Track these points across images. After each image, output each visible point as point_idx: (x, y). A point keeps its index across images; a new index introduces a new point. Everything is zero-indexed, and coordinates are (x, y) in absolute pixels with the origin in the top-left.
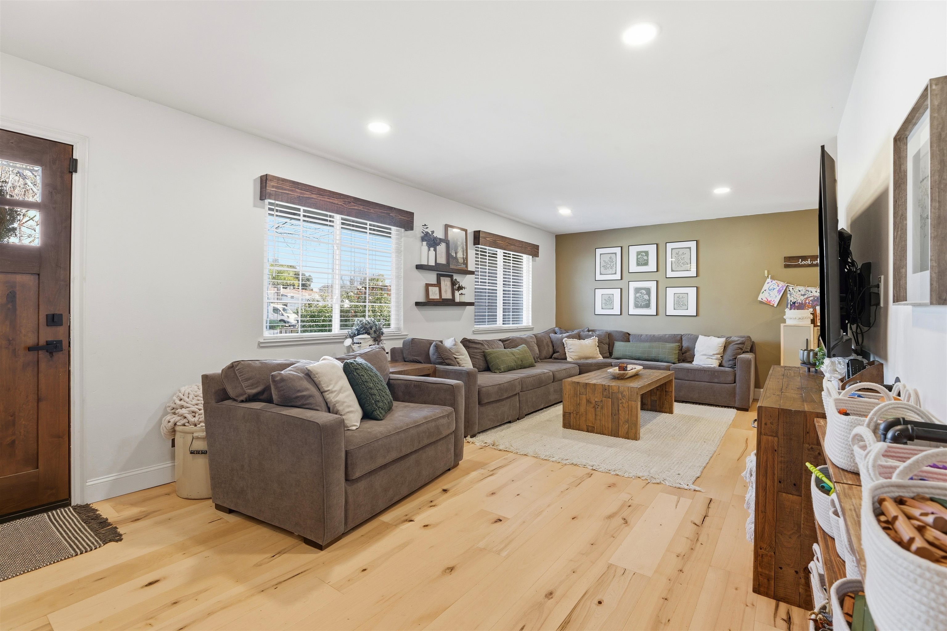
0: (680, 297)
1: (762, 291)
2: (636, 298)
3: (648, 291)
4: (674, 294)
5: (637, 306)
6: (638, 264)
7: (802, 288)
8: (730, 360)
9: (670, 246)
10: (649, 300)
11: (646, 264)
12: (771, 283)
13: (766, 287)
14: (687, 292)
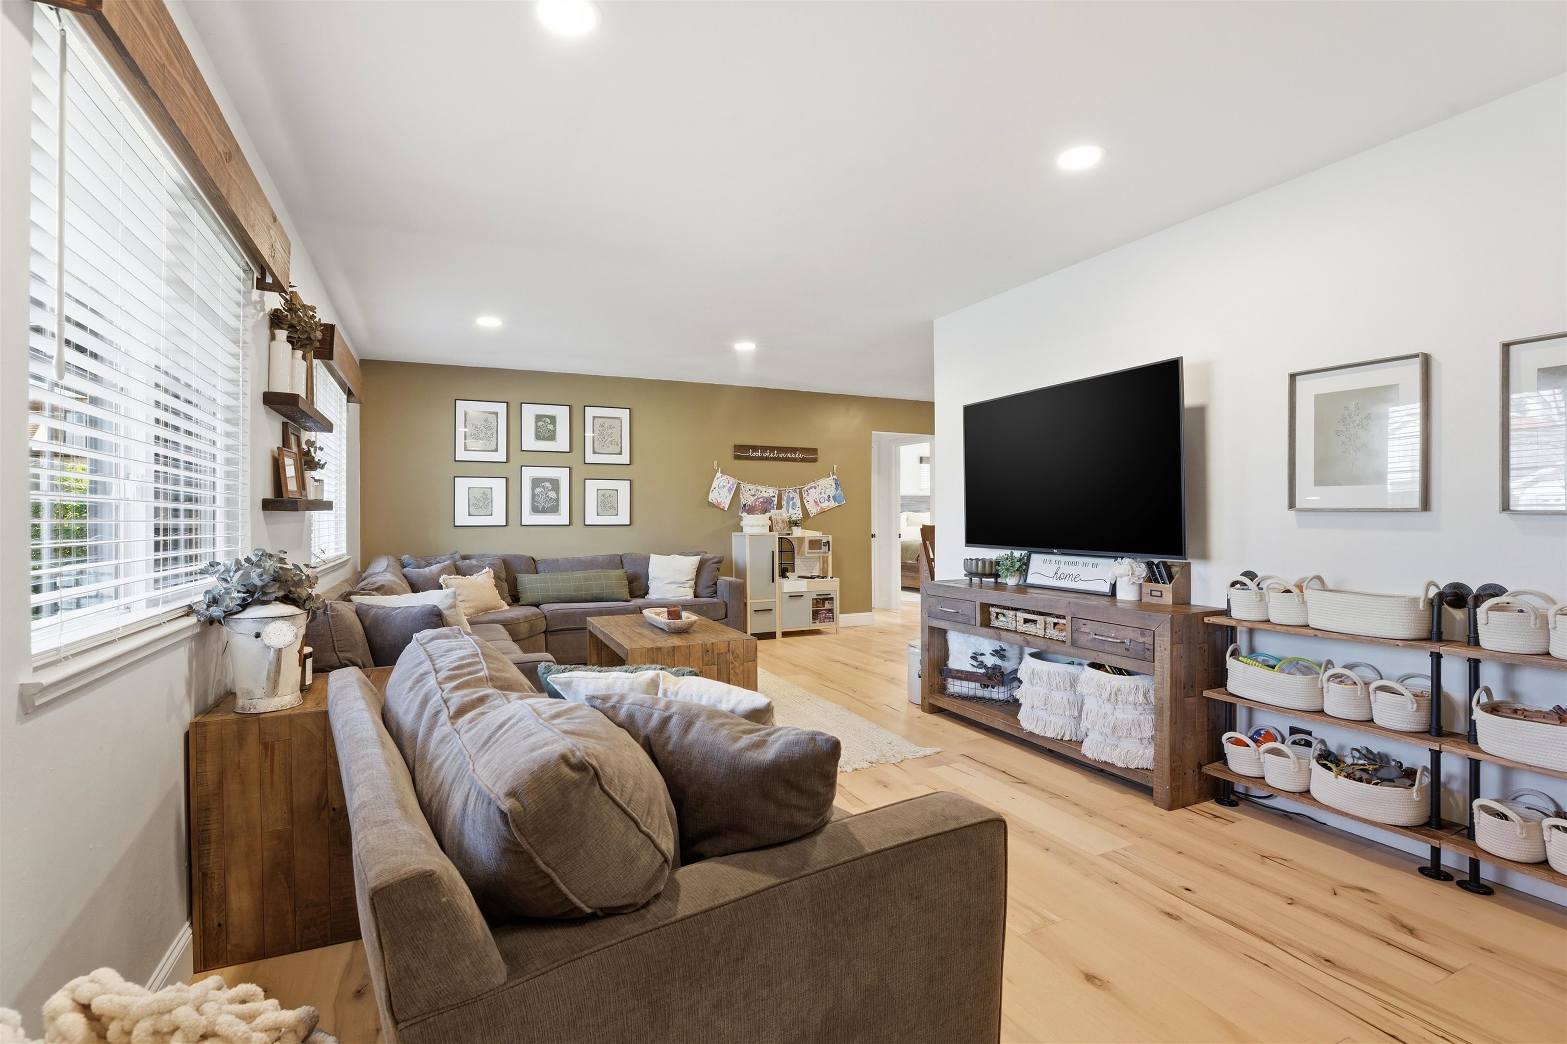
0: (606, 495)
1: (711, 490)
2: (534, 496)
3: (555, 484)
4: (598, 490)
5: (535, 510)
6: (538, 437)
7: (752, 487)
8: (708, 587)
9: (590, 412)
10: (557, 500)
11: (552, 437)
12: (721, 479)
13: (715, 483)
14: (616, 488)
